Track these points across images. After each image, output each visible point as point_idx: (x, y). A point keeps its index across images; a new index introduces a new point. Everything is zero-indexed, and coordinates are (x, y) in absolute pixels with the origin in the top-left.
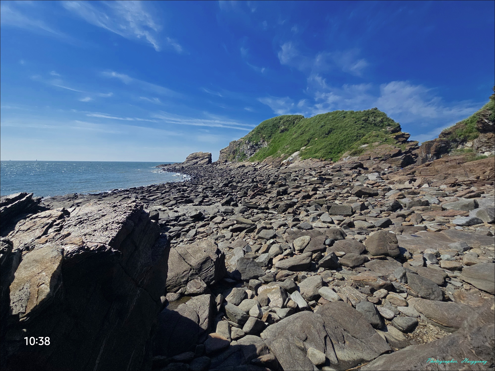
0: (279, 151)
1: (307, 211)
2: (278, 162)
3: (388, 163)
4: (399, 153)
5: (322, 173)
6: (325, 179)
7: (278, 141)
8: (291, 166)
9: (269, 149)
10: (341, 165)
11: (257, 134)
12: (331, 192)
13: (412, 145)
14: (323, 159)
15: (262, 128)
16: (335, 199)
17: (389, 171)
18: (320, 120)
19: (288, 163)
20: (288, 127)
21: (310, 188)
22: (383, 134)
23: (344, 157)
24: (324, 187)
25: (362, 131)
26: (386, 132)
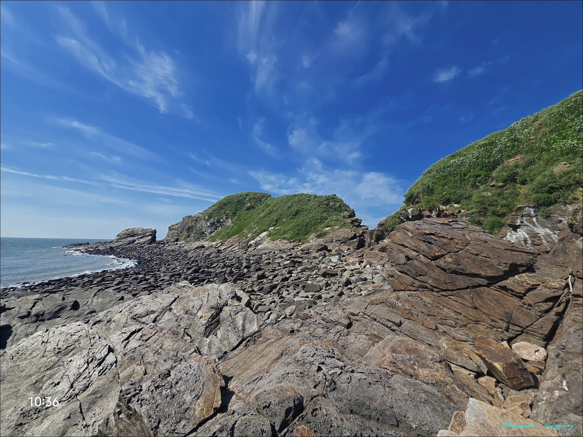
0: (245, 231)
1: (288, 291)
2: (245, 243)
3: (347, 245)
4: (355, 237)
5: (293, 256)
6: (297, 262)
7: (243, 219)
8: (259, 247)
9: (233, 227)
10: (309, 247)
11: (219, 210)
12: (303, 274)
13: (364, 229)
14: (292, 241)
15: (226, 204)
16: (307, 280)
17: (348, 253)
18: (287, 201)
19: (257, 244)
20: (255, 204)
21: (284, 271)
22: (342, 218)
23: (311, 239)
24: (297, 270)
25: (325, 215)
26: (344, 217)
